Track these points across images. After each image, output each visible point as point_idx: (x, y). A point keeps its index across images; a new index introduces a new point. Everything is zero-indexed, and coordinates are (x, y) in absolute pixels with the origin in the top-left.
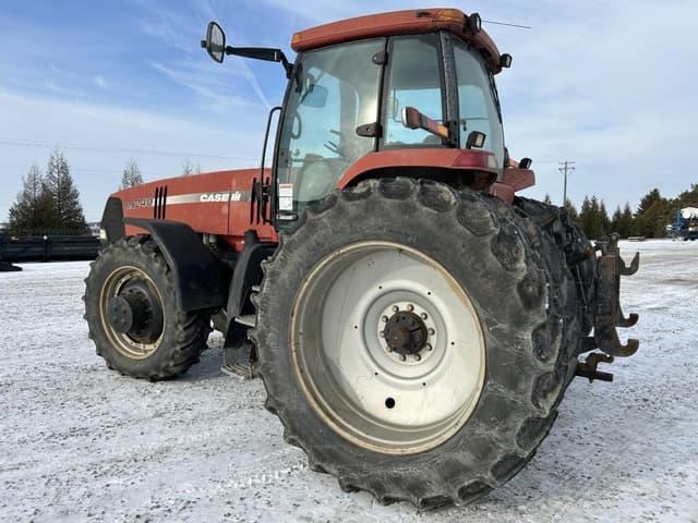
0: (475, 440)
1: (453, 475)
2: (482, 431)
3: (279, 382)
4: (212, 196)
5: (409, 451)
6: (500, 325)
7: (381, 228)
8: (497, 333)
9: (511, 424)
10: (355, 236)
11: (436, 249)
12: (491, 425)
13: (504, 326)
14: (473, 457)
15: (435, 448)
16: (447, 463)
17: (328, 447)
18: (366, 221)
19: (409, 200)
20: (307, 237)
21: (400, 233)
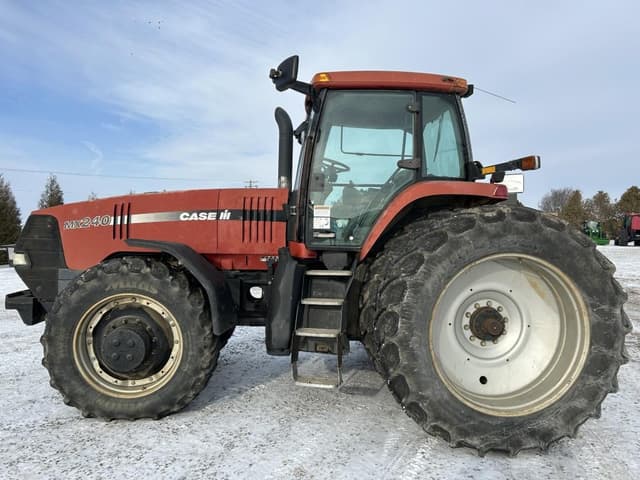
0: (587, 389)
1: (572, 418)
2: (591, 381)
3: (423, 379)
4: (195, 215)
5: (535, 409)
6: (603, 307)
7: (515, 243)
8: (601, 312)
9: (609, 372)
10: (493, 250)
11: (558, 258)
12: (597, 375)
13: (605, 307)
14: (586, 401)
15: (556, 402)
16: (568, 411)
17: (472, 423)
18: (504, 238)
19: (536, 223)
20: (450, 253)
21: (531, 246)
